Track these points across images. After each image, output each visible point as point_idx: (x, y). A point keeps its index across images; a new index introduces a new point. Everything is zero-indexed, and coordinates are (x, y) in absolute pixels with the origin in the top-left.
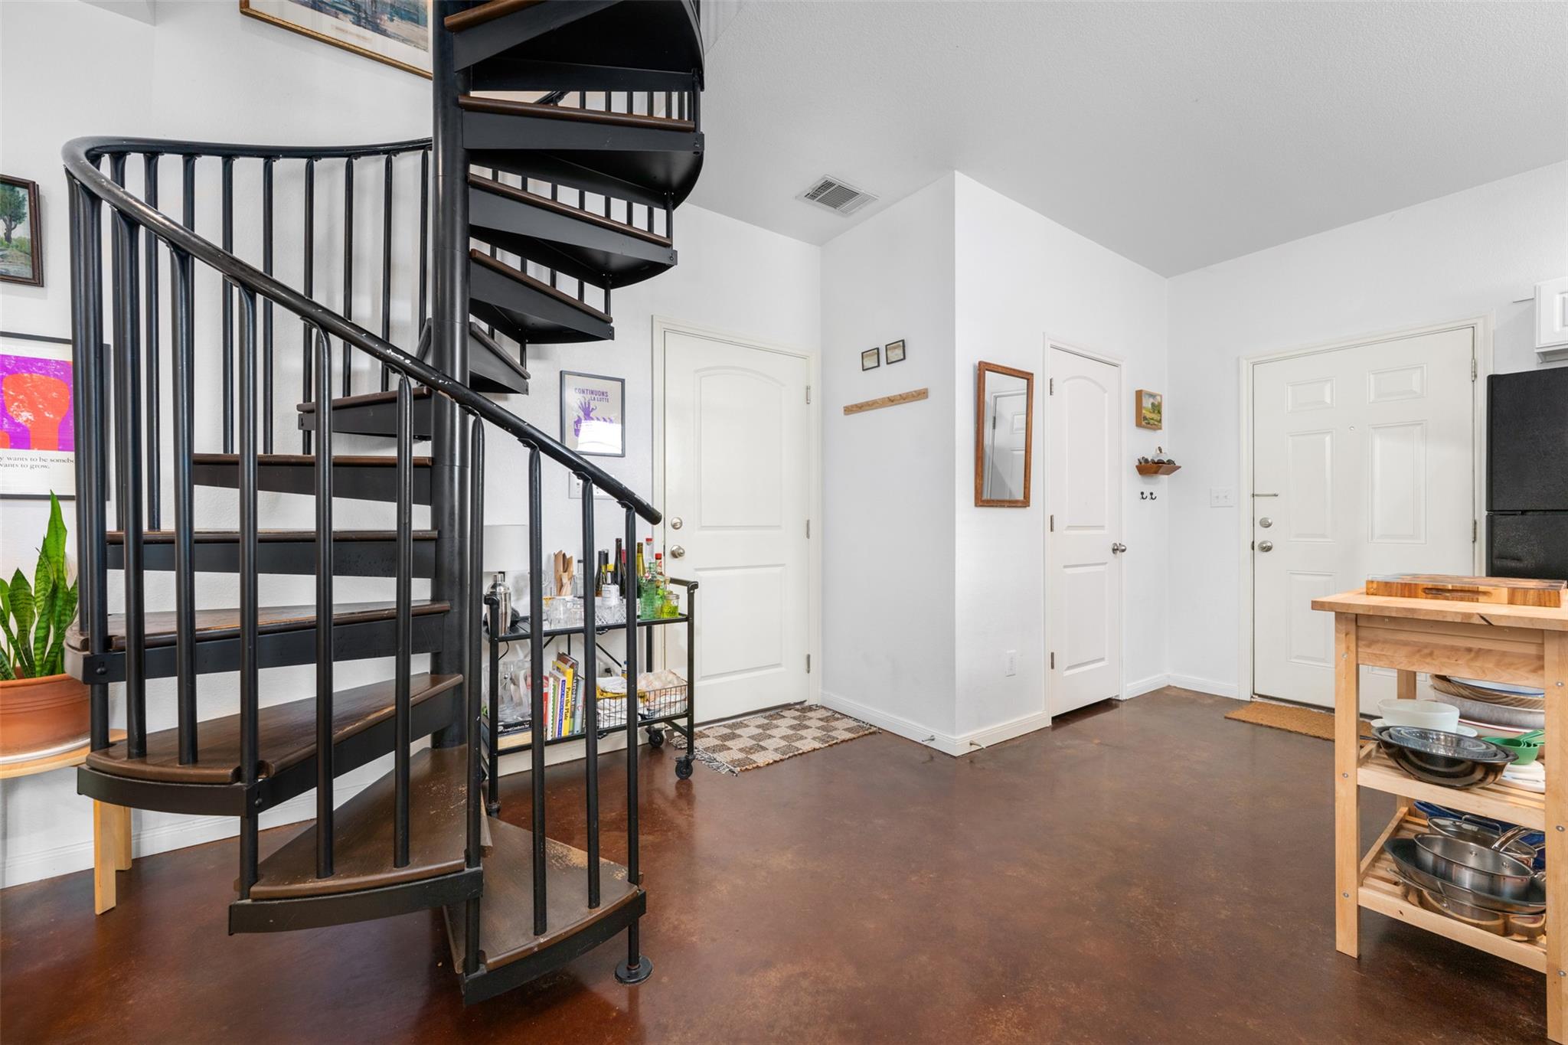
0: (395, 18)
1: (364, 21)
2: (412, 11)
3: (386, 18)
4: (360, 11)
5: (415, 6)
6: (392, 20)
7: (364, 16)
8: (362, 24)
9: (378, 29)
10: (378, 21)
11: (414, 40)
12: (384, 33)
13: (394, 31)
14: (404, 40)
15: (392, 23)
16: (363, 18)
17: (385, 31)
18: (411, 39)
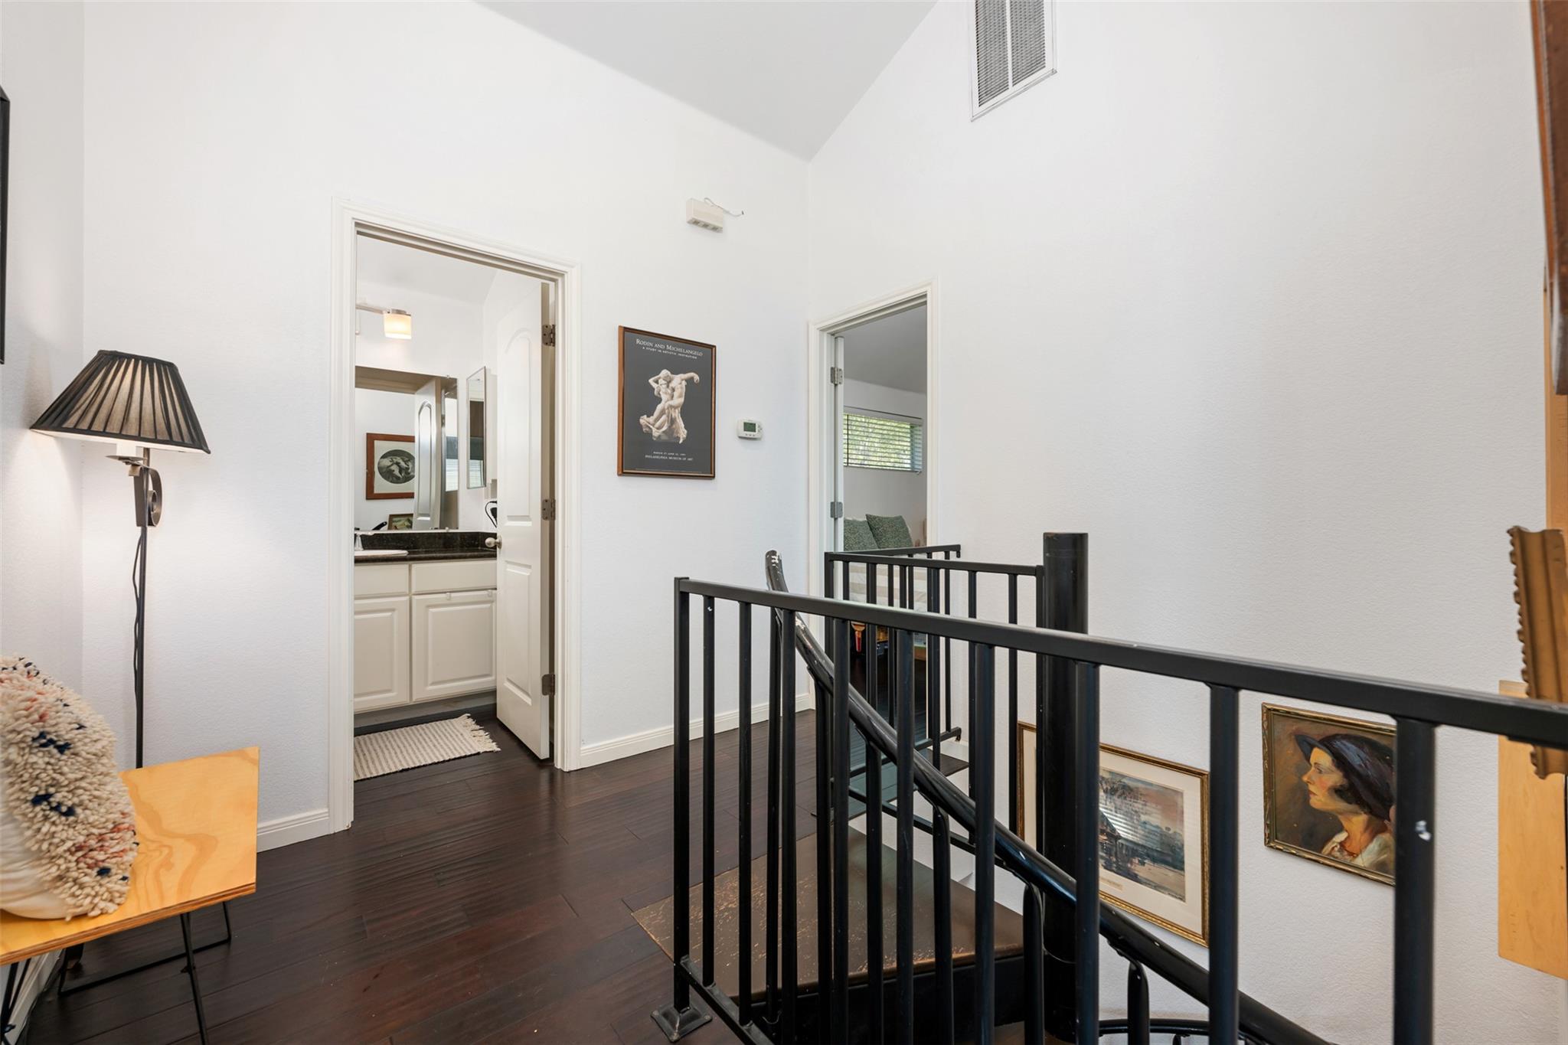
0: (1146, 861)
1: (1115, 865)
2: (1166, 852)
3: (1137, 862)
4: (1110, 855)
5: (1169, 845)
6: (1143, 864)
7: (1114, 860)
8: (1114, 869)
9: (1129, 874)
10: (1129, 865)
11: (1167, 886)
12: (1134, 878)
13: (1145, 876)
14: (1157, 887)
15: (1142, 867)
16: (1114, 862)
17: (1136, 875)
18: (1164, 885)
